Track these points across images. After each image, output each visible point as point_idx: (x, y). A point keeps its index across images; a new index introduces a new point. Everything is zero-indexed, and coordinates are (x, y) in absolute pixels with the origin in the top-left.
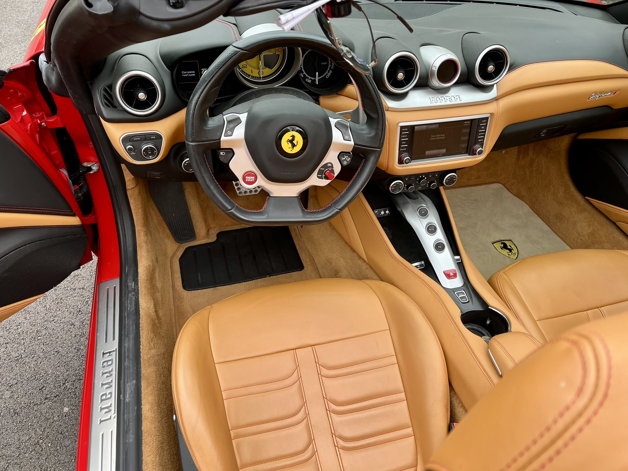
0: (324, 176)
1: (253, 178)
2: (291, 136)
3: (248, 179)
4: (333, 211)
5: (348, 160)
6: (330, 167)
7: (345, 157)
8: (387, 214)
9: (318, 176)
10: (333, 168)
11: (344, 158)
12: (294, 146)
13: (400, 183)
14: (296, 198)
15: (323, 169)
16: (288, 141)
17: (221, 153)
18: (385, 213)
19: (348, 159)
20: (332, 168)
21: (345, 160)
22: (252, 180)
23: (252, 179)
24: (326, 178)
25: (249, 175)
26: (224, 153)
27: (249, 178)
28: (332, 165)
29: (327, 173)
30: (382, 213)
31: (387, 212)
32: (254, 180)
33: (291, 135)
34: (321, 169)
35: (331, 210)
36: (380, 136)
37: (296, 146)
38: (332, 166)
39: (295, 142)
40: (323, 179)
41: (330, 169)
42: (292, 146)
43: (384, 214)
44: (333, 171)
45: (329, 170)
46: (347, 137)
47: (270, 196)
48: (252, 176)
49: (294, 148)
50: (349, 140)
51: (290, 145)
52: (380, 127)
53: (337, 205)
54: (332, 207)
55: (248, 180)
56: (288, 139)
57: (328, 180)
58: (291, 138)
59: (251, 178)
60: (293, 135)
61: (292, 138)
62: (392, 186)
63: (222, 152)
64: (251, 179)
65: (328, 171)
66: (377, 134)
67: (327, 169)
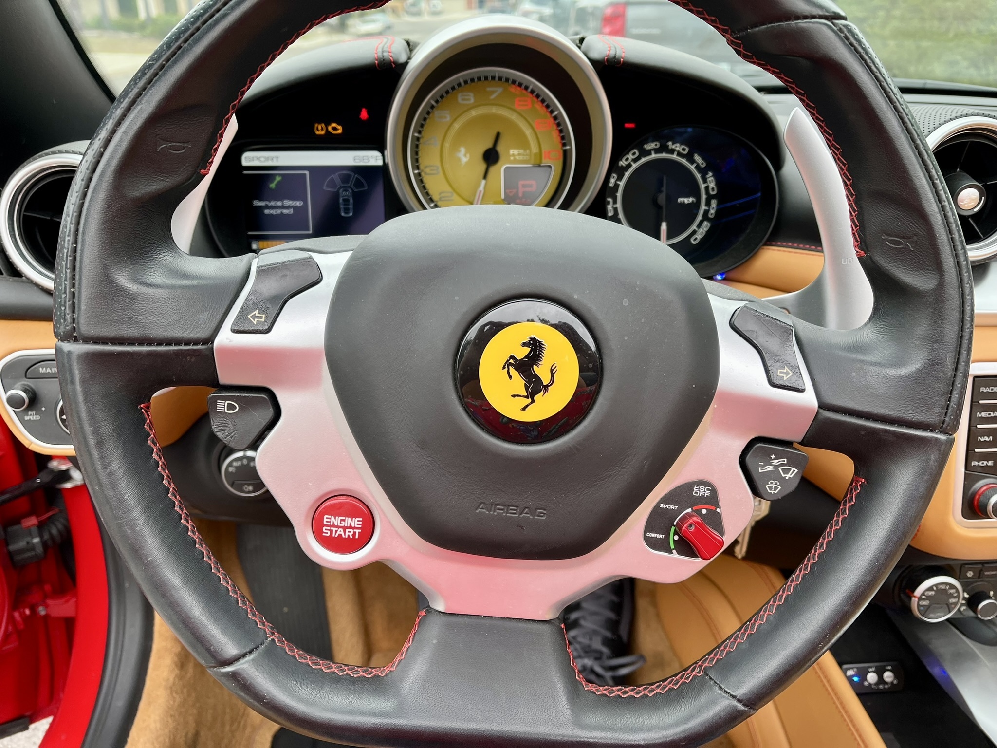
0: (676, 538)
1: (356, 522)
2: (524, 345)
3: (334, 526)
4: (714, 702)
5: (788, 476)
6: (702, 500)
7: (775, 462)
8: (886, 683)
9: (648, 534)
10: (718, 506)
11: (770, 468)
12: (535, 387)
13: (952, 586)
14: (546, 628)
15: (672, 507)
16: (507, 365)
17: (222, 406)
18: (881, 680)
19: (786, 471)
20: (713, 508)
21: (774, 475)
22: (349, 533)
23: (350, 527)
24: (686, 547)
25: (336, 510)
26: (230, 407)
27: (336, 521)
28: (714, 491)
29: (691, 525)
30: (872, 677)
31: (888, 676)
32: (357, 531)
33: (527, 340)
34: (662, 506)
35: (703, 699)
36: (950, 374)
37: (546, 387)
38: (713, 500)
39: (541, 371)
40: (670, 552)
41: (704, 512)
42: (527, 388)
43: (877, 684)
44: (716, 521)
45: (700, 514)
46: (787, 373)
47: (429, 610)
48: (352, 516)
49: (536, 398)
50: (795, 385)
51: (518, 383)
52: (950, 331)
53: (733, 679)
54: (711, 687)
55: (334, 529)
56: (512, 357)
57: (695, 556)
58: (522, 353)
59: (349, 521)
60: (533, 339)
61: (527, 350)
62: (923, 594)
63: (225, 399)
64: (345, 528)
65: (695, 519)
66: (933, 364)
67: (689, 510)
